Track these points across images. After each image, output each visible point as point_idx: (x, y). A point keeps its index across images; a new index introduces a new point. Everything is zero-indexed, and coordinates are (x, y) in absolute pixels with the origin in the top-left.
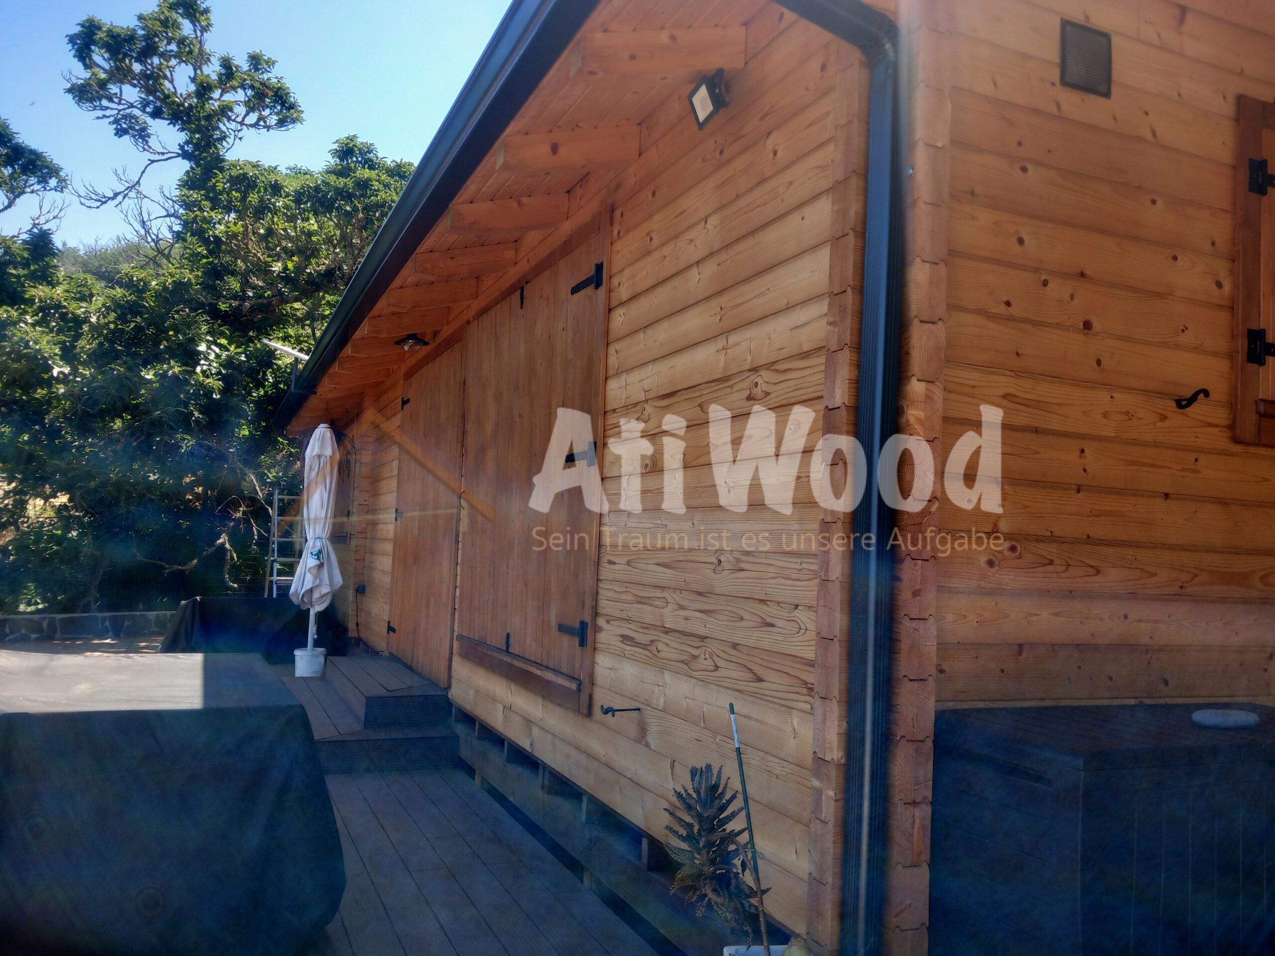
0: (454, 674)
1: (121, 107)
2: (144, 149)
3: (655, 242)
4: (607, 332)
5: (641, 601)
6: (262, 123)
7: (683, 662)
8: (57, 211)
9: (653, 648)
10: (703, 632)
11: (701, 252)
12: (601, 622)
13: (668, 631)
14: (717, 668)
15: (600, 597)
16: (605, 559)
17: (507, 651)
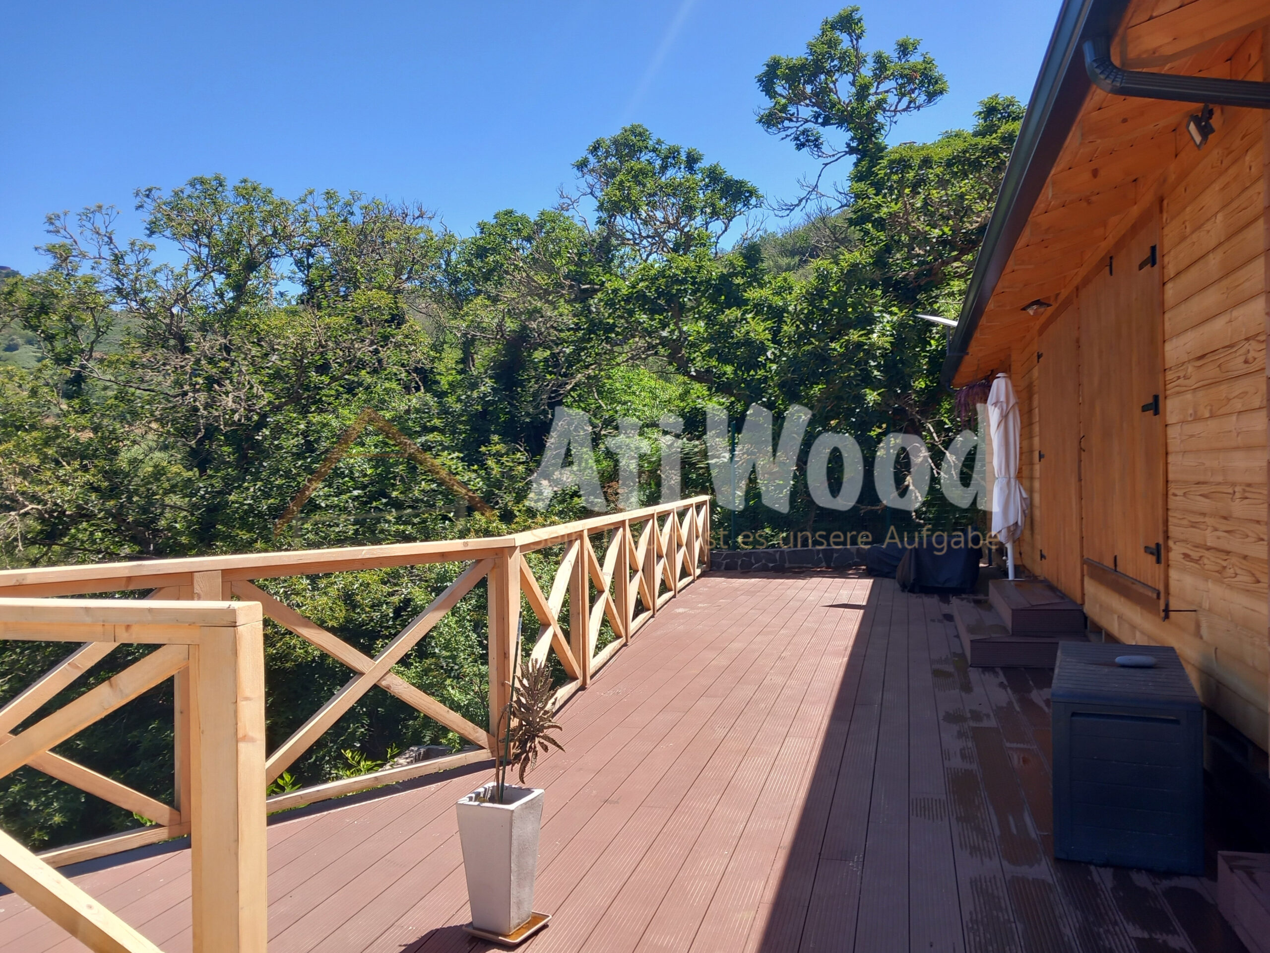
0: (1086, 592)
1: (799, 124)
2: (819, 156)
3: (1188, 230)
4: (1162, 303)
5: (1194, 525)
6: (912, 105)
7: (1217, 572)
8: (759, 224)
9: (1201, 562)
10: (1228, 548)
11: (1213, 243)
12: (1171, 543)
13: (1209, 549)
14: (1236, 574)
15: (1170, 523)
16: (1170, 493)
17: (1116, 570)
